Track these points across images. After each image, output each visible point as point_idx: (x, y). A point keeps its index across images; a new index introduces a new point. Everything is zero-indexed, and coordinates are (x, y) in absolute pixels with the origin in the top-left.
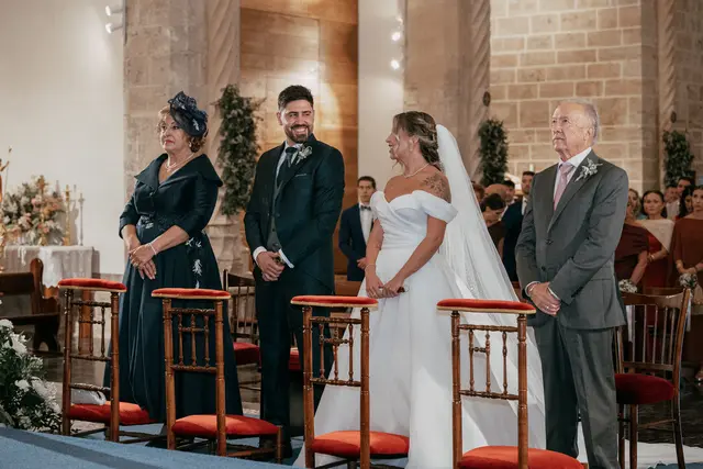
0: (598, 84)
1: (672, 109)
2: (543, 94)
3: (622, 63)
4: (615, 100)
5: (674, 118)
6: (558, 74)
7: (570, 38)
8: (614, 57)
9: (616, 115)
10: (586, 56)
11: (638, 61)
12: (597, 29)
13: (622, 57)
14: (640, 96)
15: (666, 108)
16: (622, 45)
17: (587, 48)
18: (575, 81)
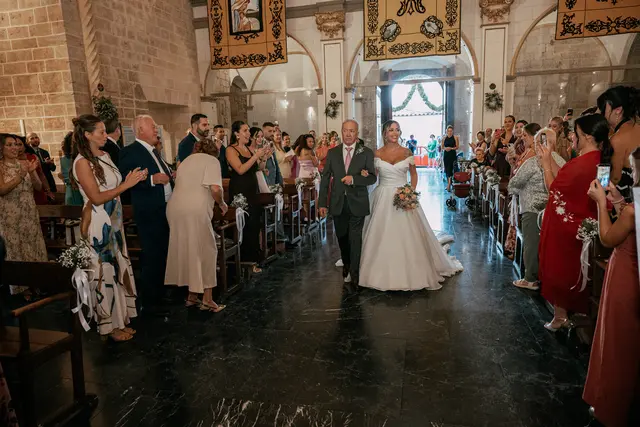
0: (41, 63)
1: (98, 82)
2: (6, 72)
3: (54, 47)
4: (54, 75)
5: (101, 87)
6: (14, 57)
7: (18, 31)
8: (48, 43)
9: (56, 86)
10: (30, 44)
11: (65, 46)
12: (35, 23)
13: (54, 43)
14: (69, 71)
15: (94, 80)
16: (53, 35)
17: (30, 38)
18: (26, 62)
